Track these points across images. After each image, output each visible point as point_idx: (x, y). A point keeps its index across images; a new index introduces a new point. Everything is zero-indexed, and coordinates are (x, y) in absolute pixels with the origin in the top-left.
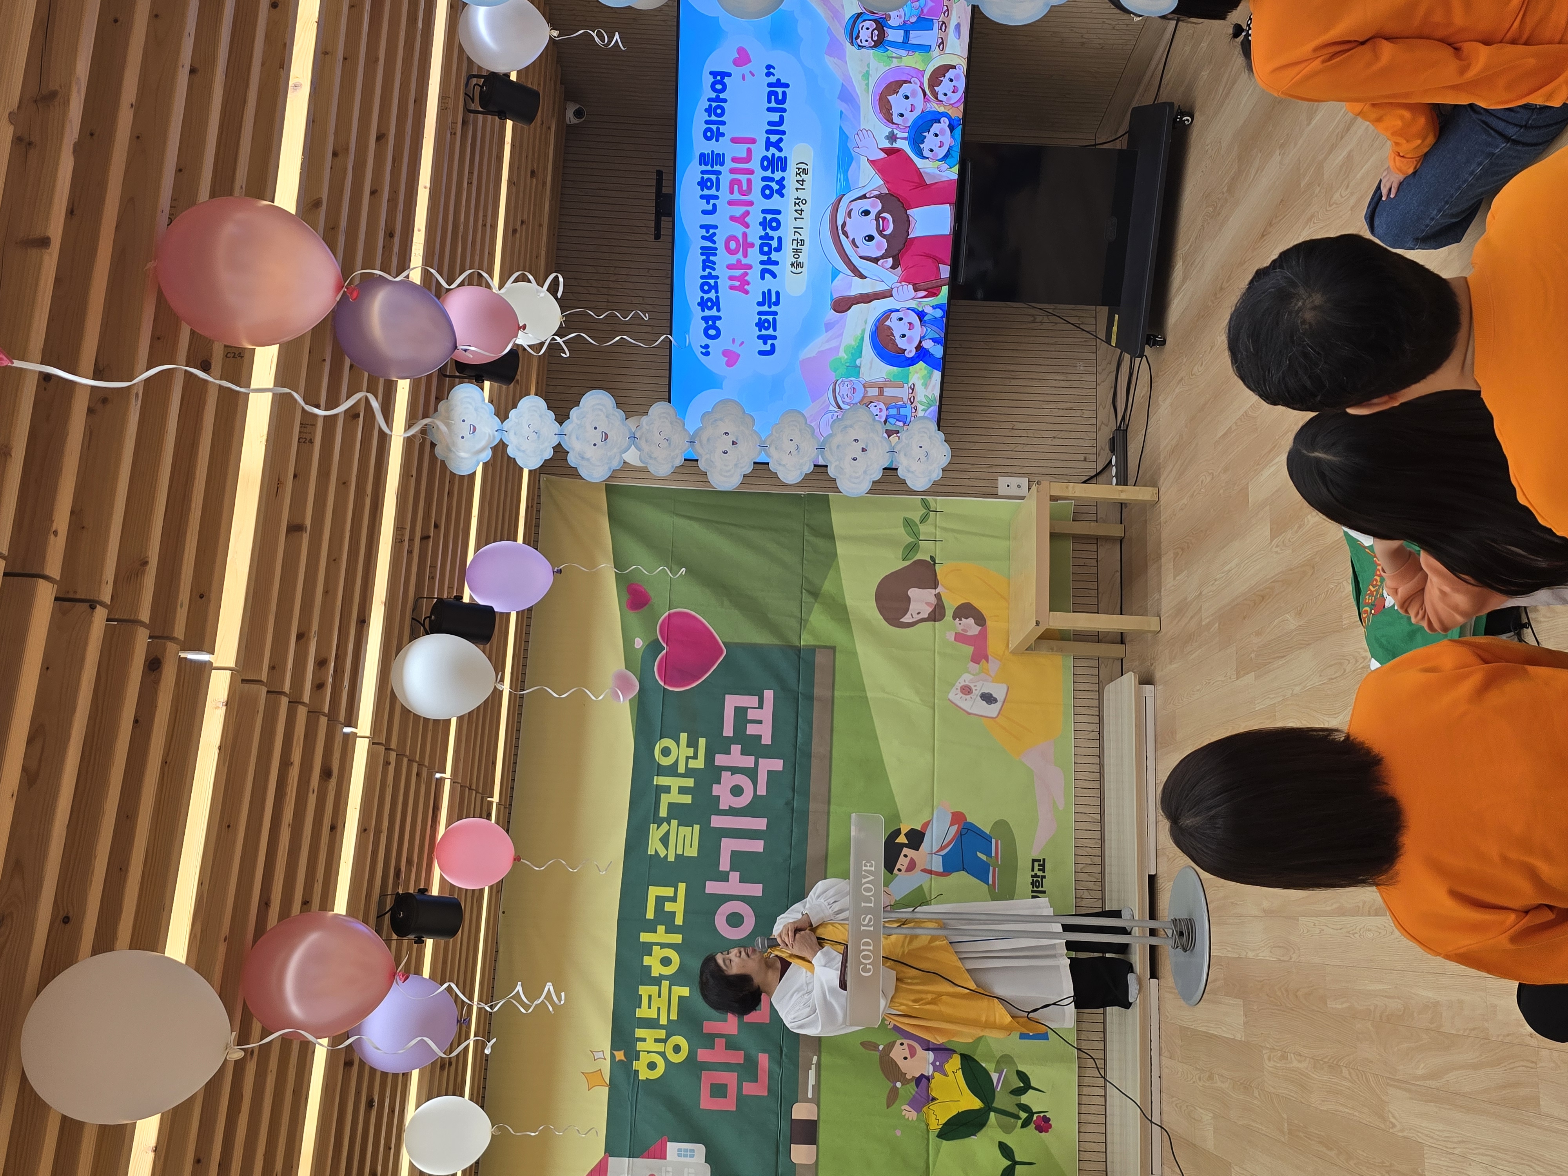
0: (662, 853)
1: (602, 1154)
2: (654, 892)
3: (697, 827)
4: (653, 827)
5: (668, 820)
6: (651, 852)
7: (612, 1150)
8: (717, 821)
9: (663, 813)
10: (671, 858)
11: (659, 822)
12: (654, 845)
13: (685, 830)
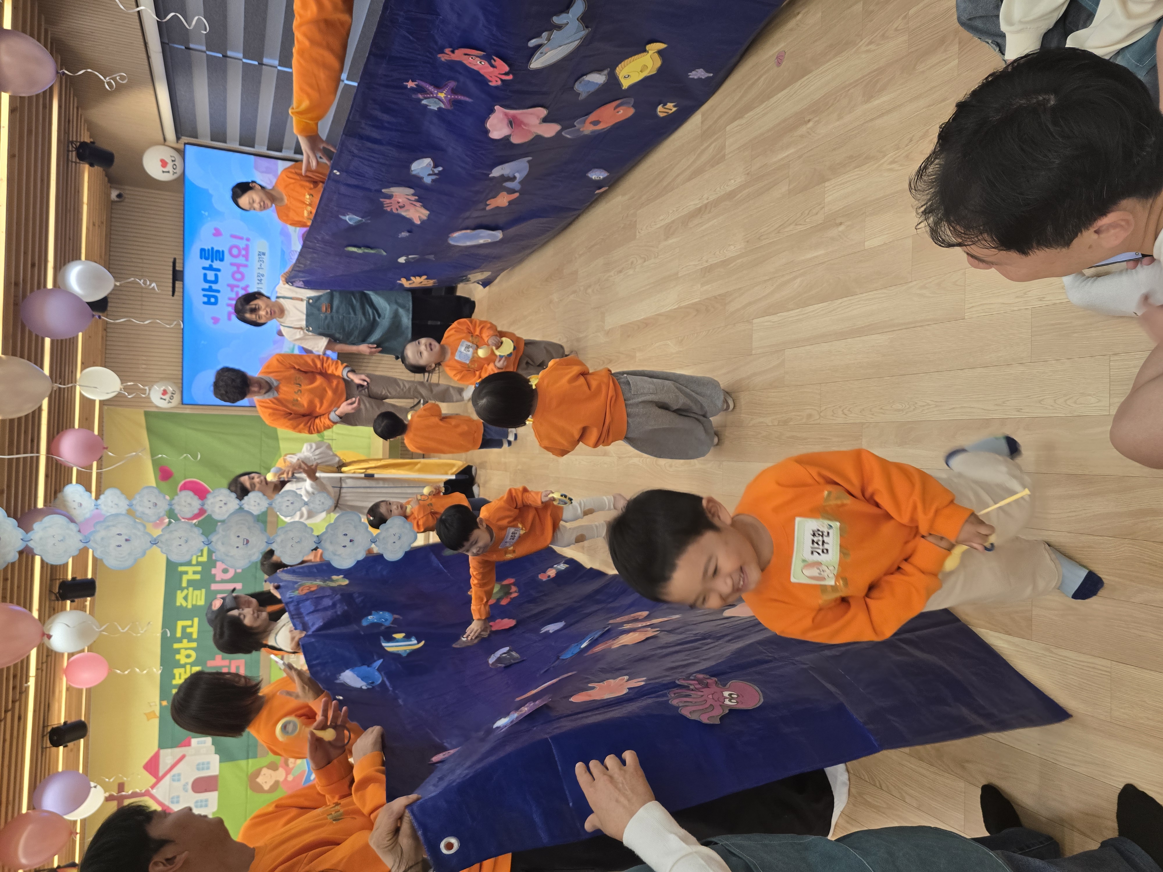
0: (184, 604)
1: (156, 748)
2: (180, 624)
3: (204, 591)
4: (179, 592)
5: (187, 588)
6: (178, 604)
7: (162, 746)
8: (214, 587)
9: (184, 584)
10: (190, 606)
11: (182, 589)
12: (180, 600)
13: (197, 592)
